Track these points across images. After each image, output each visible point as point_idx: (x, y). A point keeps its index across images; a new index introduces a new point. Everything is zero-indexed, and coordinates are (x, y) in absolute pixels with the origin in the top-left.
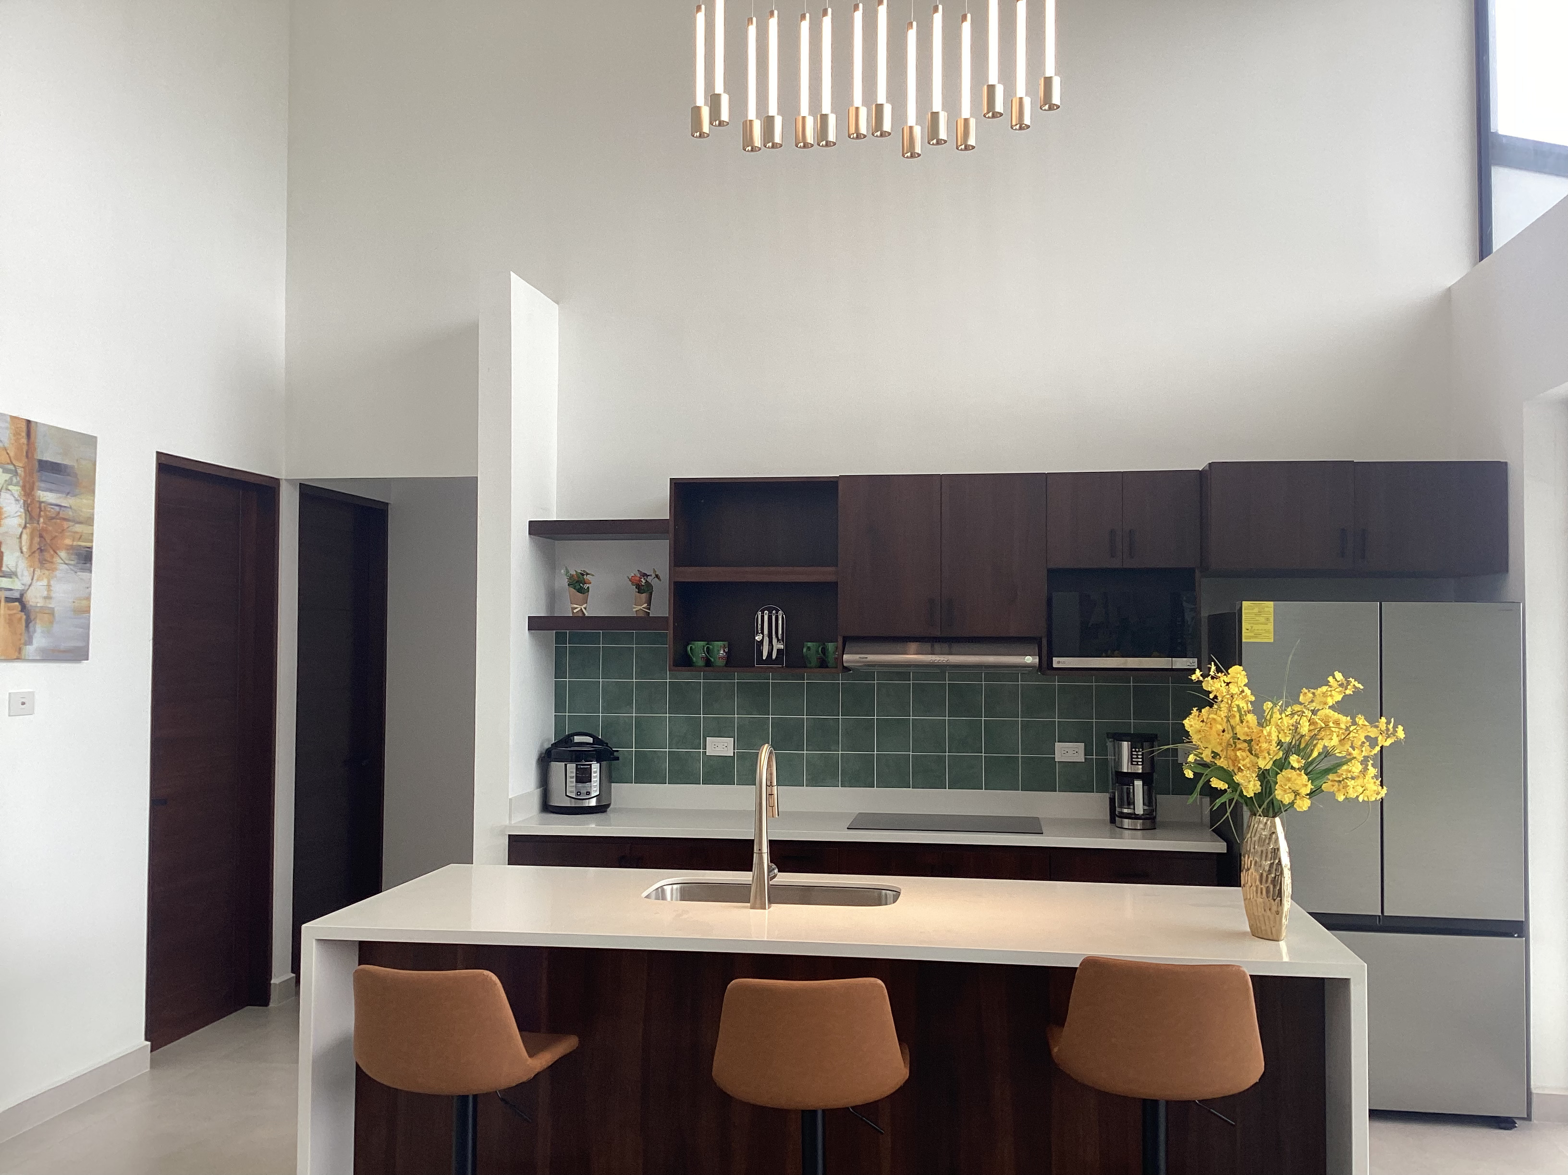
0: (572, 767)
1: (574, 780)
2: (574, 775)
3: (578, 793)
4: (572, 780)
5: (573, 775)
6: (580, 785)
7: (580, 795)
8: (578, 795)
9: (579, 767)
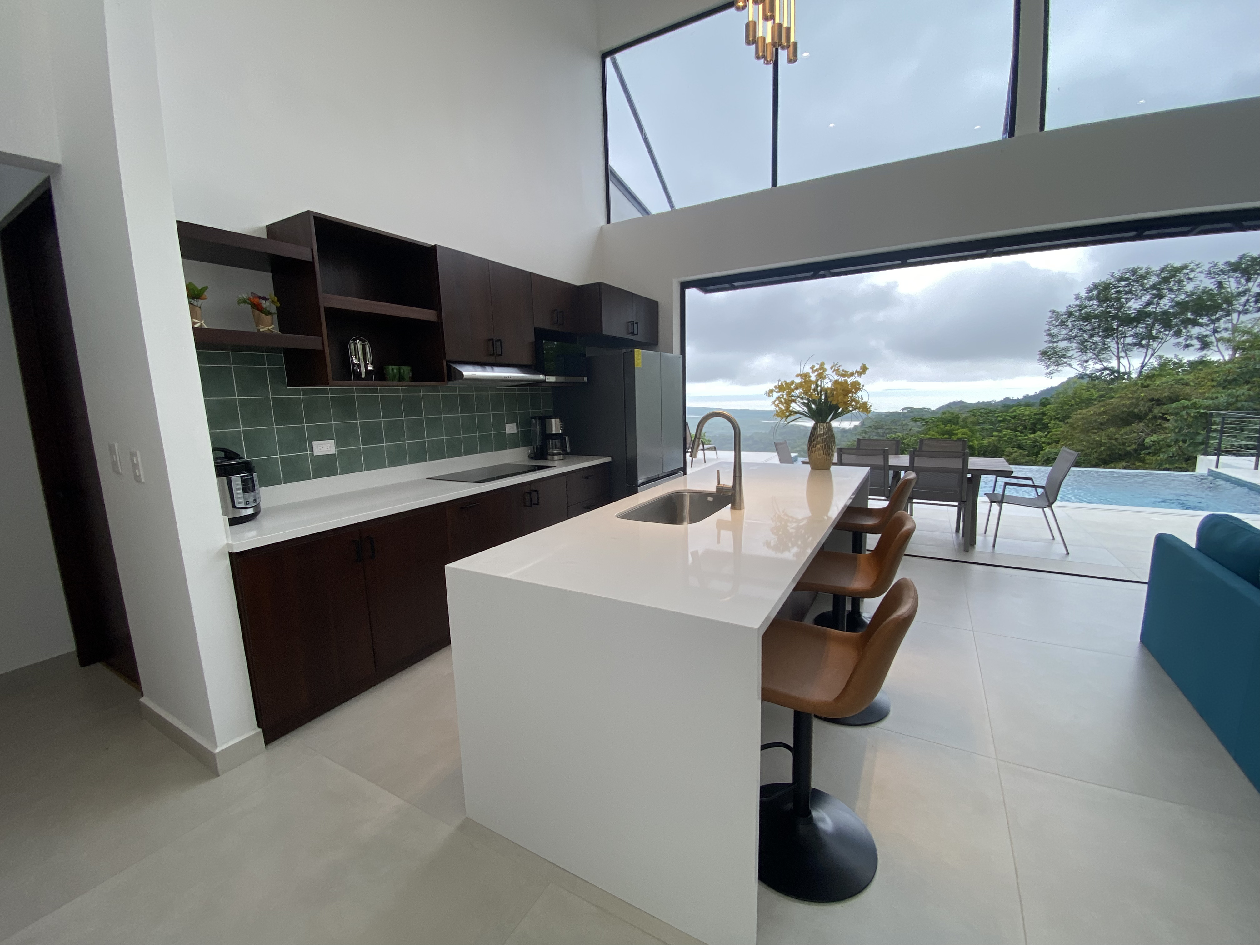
0: (236, 480)
1: (241, 491)
2: (240, 486)
3: (246, 502)
4: (239, 492)
5: (238, 487)
6: (247, 495)
7: (249, 504)
8: (247, 504)
9: (244, 478)
